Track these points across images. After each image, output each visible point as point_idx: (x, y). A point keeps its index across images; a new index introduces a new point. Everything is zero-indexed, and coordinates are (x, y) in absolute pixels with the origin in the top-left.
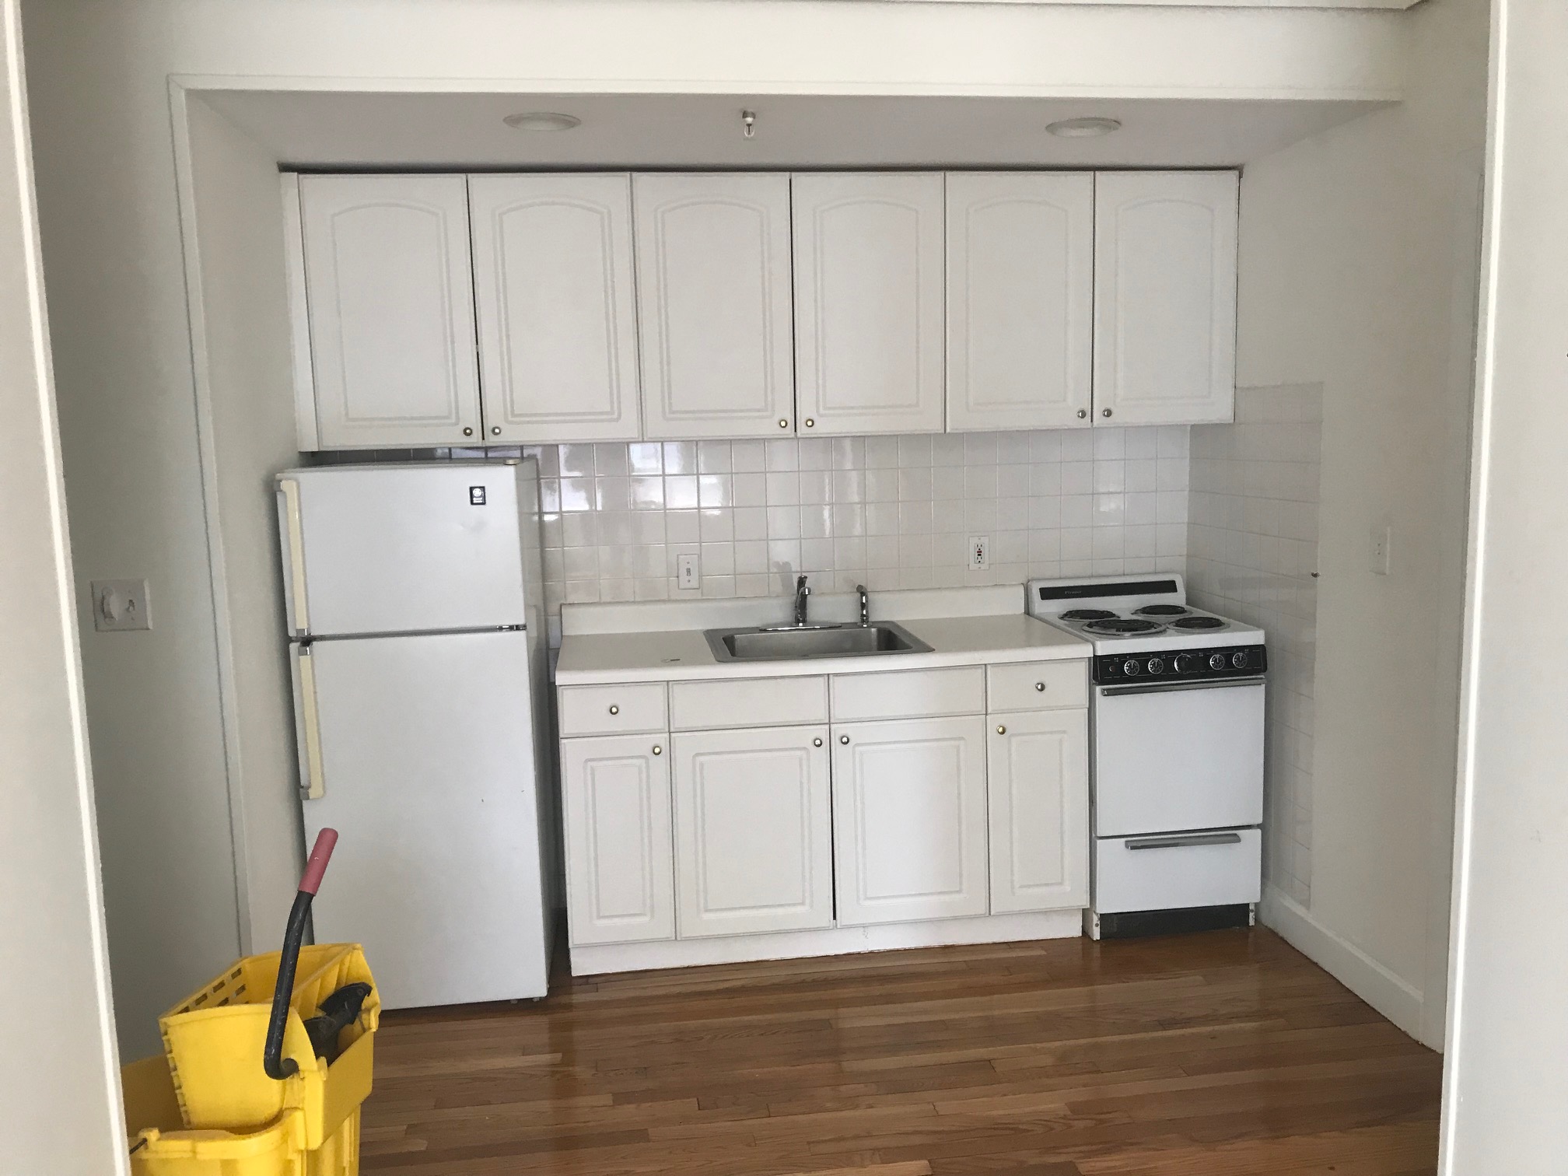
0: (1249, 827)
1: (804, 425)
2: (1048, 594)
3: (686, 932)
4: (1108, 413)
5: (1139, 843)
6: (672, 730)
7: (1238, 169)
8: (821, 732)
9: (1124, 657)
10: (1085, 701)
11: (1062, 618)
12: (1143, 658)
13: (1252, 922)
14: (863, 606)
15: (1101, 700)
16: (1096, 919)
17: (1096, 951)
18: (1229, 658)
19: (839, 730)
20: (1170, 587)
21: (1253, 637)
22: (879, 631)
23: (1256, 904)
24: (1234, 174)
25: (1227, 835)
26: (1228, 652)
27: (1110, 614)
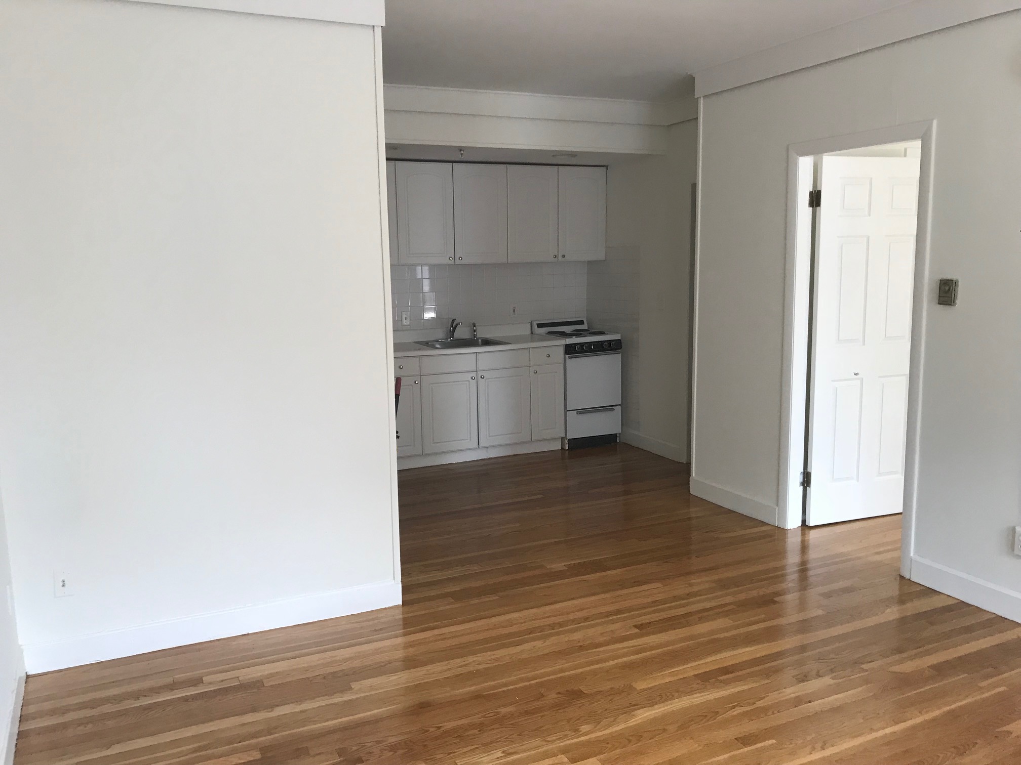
0: (616, 405)
1: (458, 260)
2: (540, 326)
3: (427, 451)
4: (564, 256)
5: (582, 412)
6: (421, 374)
7: (607, 167)
8: (474, 375)
9: (575, 344)
10: (562, 360)
11: (547, 334)
12: (582, 344)
13: (618, 441)
14: (475, 331)
15: (568, 360)
16: (566, 441)
17: (567, 452)
18: (610, 344)
19: (480, 374)
20: (582, 322)
21: (617, 337)
22: (482, 340)
23: (620, 434)
24: (604, 169)
25: (610, 408)
26: (609, 342)
27: (564, 332)
